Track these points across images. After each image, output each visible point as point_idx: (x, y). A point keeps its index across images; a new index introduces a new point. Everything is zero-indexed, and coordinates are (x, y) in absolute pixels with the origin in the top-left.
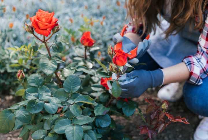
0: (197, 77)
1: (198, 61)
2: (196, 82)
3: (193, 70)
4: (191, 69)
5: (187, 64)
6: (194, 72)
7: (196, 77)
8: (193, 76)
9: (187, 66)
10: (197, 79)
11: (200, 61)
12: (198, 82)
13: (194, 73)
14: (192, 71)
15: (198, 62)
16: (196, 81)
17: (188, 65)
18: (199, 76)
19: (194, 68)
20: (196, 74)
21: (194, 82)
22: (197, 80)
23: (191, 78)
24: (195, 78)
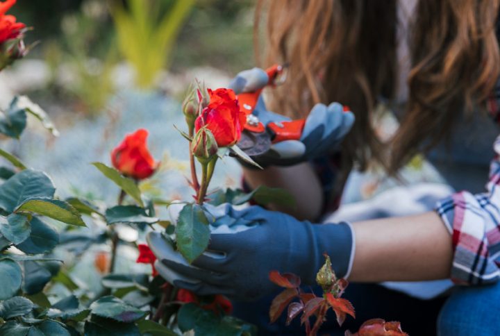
0: (476, 248)
1: (483, 202)
2: (474, 268)
3: (460, 225)
4: (452, 224)
5: (442, 210)
6: (464, 229)
7: (472, 247)
8: (460, 246)
9: (440, 215)
10: (475, 254)
11: (488, 203)
12: (479, 266)
13: (465, 235)
14: (456, 227)
15: (482, 206)
16: (472, 263)
17: (445, 211)
18: (482, 244)
19: (462, 219)
20: (471, 238)
21: (468, 270)
22: (477, 259)
23: (457, 254)
24: (469, 250)
